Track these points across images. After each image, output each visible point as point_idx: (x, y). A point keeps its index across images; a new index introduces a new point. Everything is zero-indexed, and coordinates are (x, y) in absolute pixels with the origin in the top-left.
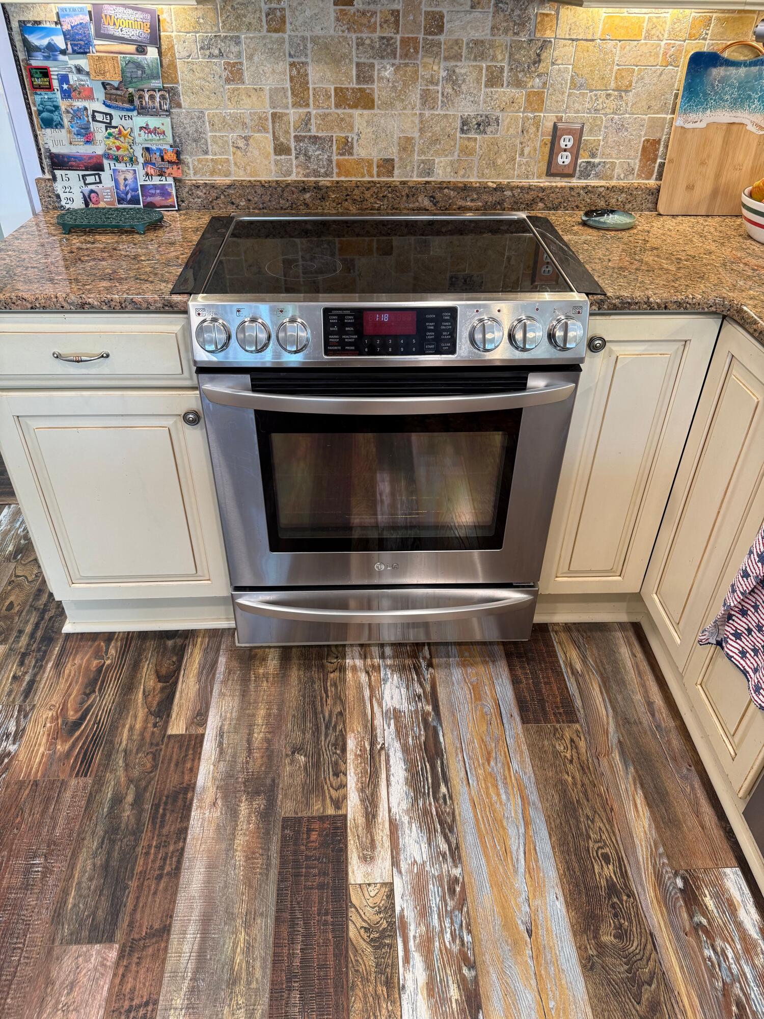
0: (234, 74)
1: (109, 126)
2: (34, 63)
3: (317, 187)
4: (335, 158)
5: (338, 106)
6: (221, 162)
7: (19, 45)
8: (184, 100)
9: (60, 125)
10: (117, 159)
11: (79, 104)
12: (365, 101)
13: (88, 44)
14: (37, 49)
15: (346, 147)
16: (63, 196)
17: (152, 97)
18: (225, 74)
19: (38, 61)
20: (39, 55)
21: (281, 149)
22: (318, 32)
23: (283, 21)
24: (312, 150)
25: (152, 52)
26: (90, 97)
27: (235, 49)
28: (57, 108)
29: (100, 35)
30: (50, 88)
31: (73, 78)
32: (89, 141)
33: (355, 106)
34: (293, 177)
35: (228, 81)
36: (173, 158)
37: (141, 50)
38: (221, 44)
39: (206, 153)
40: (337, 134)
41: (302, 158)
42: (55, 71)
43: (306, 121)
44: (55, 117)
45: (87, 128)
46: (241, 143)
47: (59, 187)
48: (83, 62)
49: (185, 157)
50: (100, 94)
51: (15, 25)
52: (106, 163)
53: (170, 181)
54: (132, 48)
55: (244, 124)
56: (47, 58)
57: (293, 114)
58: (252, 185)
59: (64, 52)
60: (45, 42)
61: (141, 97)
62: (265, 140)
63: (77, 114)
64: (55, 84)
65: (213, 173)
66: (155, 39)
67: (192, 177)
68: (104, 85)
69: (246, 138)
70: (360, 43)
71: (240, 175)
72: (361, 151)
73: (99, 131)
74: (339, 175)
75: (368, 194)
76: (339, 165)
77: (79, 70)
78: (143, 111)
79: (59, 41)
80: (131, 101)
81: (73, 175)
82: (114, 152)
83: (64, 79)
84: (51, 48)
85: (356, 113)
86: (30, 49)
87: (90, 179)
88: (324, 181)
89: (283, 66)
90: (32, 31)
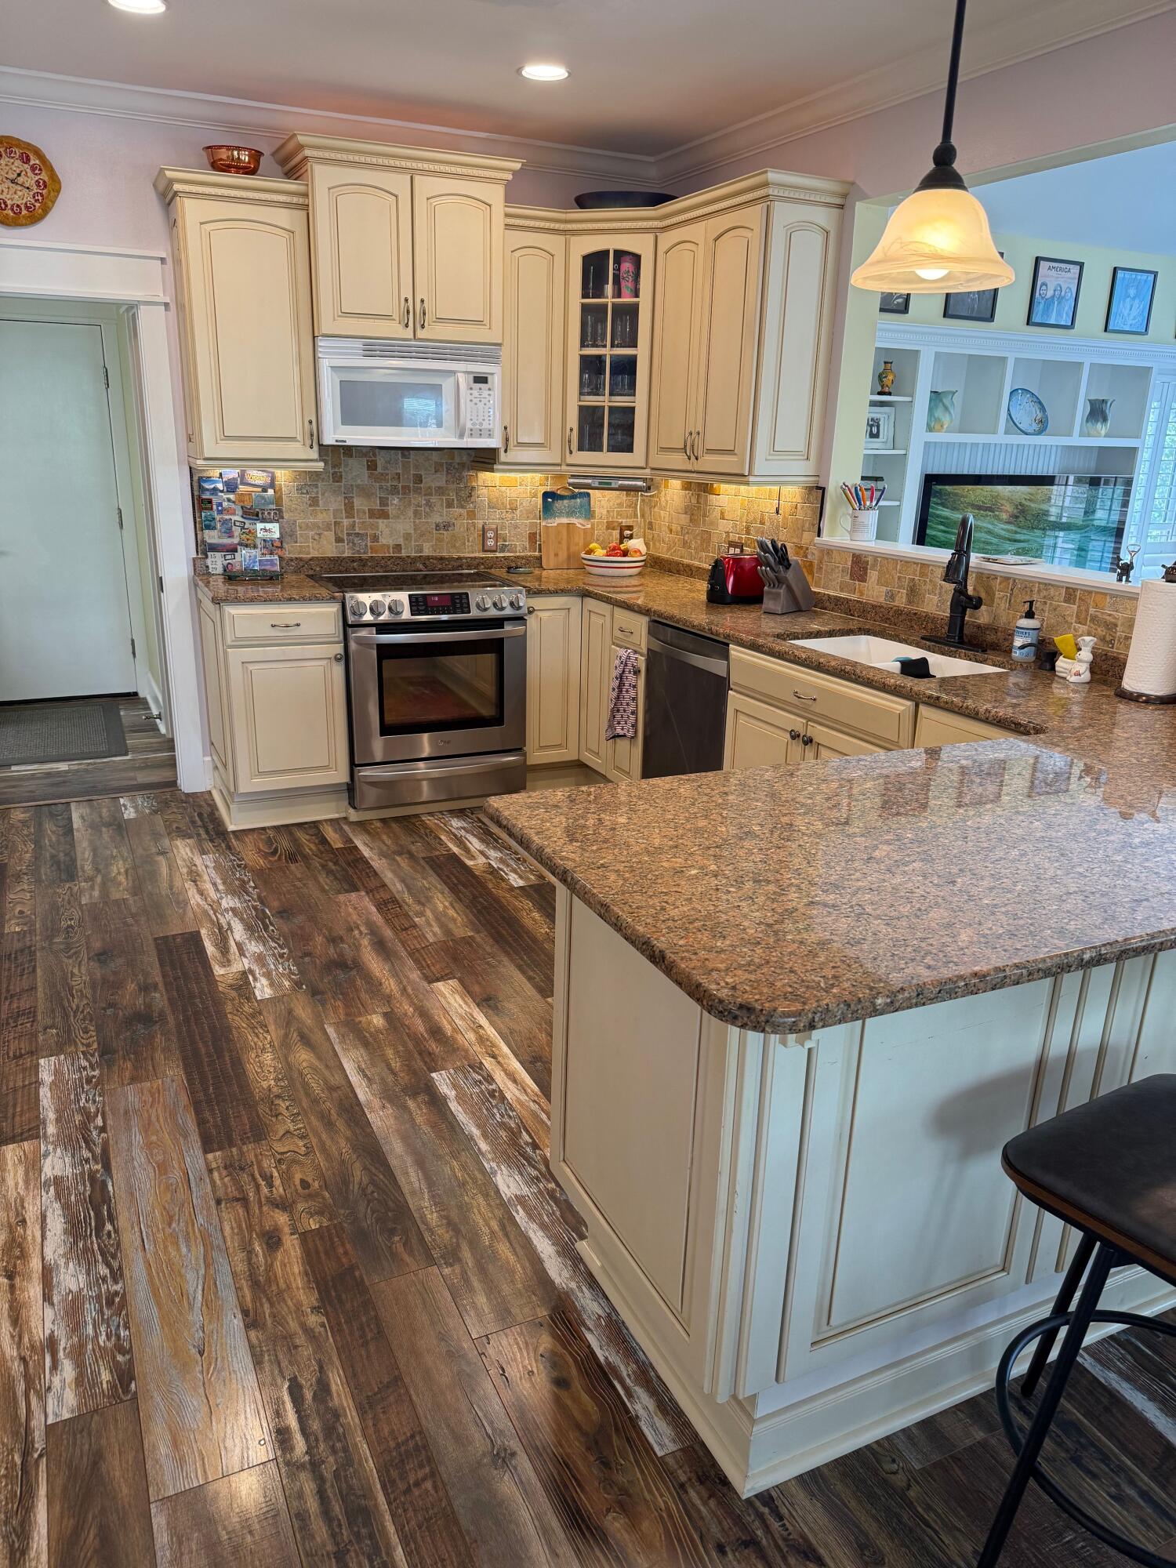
0: (314, 502)
1: (243, 528)
2: (204, 497)
3: (361, 559)
4: (369, 544)
5: (370, 518)
6: (305, 547)
7: (196, 488)
8: (286, 516)
9: (214, 528)
10: (247, 546)
11: (227, 517)
12: (384, 515)
13: (237, 487)
14: (208, 490)
15: (375, 538)
16: (210, 566)
17: (269, 513)
18: (309, 502)
19: (206, 496)
20: (208, 493)
21: (339, 540)
22: (359, 482)
23: (341, 476)
24: (356, 540)
25: (271, 492)
26: (234, 514)
27: (315, 490)
28: (214, 519)
29: (243, 483)
30: (212, 509)
31: (225, 504)
32: (231, 536)
33: (379, 518)
34: (346, 555)
35: (310, 505)
36: (279, 545)
37: (265, 490)
38: (308, 488)
39: (296, 542)
40: (370, 532)
41: (351, 544)
42: (215, 500)
43: (353, 526)
44: (212, 524)
45: (230, 529)
46: (316, 537)
47: (209, 562)
48: (232, 496)
49: (285, 545)
50: (239, 512)
51: (195, 478)
52: (239, 547)
53: (276, 557)
54: (260, 489)
55: (319, 527)
56: (212, 494)
57: (346, 522)
58: (323, 559)
59: (222, 491)
60: (212, 486)
61: (263, 513)
62: (331, 535)
63: (225, 522)
64: (215, 507)
65: (300, 553)
66: (272, 485)
67: (287, 555)
68: (242, 507)
69: (319, 534)
70: (381, 488)
71: (315, 554)
72: (383, 541)
73: (237, 531)
74: (372, 553)
75: (389, 563)
76: (371, 548)
77: (229, 500)
78: (264, 521)
79: (220, 486)
80: (257, 516)
81: (218, 555)
82: (245, 542)
83: (220, 504)
84: (215, 489)
85: (380, 521)
86: (202, 489)
87: (228, 557)
88: (364, 556)
89: (341, 498)
90: (205, 481)
